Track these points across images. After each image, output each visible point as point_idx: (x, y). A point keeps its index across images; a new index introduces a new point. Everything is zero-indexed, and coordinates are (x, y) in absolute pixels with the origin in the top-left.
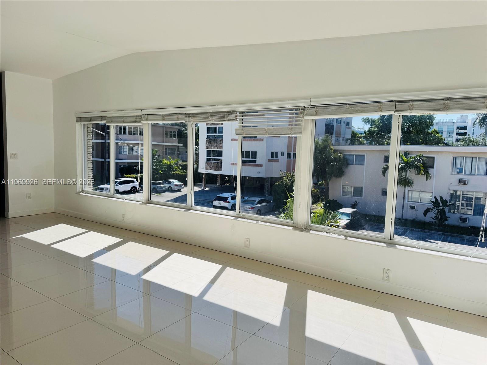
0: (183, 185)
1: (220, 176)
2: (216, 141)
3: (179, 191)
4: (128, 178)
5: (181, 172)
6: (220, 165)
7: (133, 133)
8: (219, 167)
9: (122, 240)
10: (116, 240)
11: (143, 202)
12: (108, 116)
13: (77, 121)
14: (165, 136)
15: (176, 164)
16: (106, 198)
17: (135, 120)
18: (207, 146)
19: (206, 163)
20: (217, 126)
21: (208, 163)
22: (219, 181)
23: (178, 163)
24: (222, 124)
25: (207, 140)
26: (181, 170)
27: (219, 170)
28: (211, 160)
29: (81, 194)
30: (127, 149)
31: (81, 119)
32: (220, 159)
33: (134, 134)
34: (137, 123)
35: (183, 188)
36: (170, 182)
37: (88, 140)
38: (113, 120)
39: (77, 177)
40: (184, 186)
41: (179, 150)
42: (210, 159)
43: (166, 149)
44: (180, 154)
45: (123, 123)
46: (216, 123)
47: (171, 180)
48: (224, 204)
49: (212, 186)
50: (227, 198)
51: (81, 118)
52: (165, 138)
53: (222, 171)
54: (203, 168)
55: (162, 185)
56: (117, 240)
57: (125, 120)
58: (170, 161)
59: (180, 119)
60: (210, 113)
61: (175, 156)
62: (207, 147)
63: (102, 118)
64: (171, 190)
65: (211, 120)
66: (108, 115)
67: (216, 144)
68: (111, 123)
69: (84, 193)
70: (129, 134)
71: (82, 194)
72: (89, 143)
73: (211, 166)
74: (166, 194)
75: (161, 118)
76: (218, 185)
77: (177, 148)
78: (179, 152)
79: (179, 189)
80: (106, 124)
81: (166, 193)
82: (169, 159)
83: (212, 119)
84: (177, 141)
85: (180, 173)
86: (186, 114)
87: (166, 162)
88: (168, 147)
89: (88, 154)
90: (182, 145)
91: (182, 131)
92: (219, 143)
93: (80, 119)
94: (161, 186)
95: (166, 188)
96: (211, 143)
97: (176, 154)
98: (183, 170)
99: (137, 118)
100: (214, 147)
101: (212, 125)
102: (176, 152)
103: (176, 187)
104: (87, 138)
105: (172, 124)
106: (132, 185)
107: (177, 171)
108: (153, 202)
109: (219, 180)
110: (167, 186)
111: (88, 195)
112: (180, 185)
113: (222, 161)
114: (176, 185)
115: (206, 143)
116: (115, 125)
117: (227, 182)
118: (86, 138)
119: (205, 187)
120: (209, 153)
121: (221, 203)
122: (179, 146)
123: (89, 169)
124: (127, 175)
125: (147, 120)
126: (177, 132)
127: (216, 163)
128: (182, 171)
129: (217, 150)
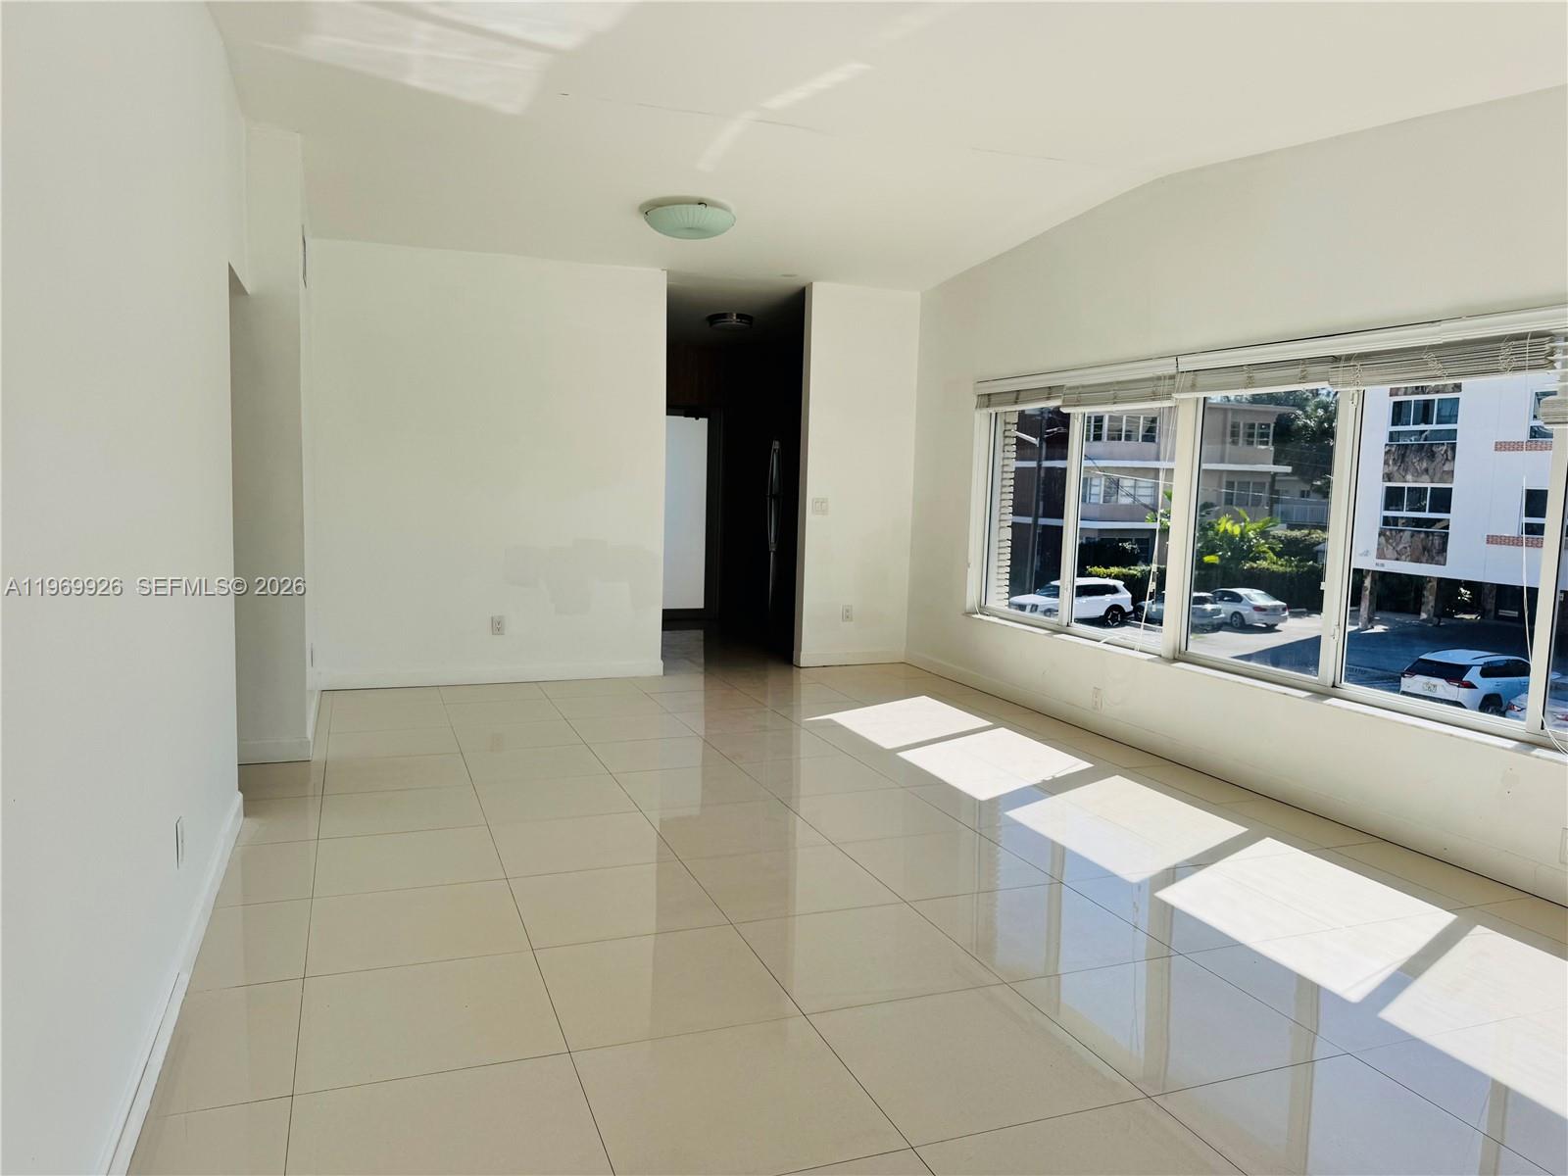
0: (1284, 609)
1: (1435, 583)
2: (1426, 450)
3: (1270, 629)
4: (1099, 576)
5: (1282, 565)
6: (1437, 541)
7: (1123, 436)
8: (1435, 546)
9: (1092, 765)
10: (1075, 764)
11: (1160, 656)
12: (1069, 385)
13: (979, 406)
14: (1229, 439)
15: (1264, 534)
16: (1046, 635)
17: (1154, 393)
18: (1387, 471)
19: (1380, 535)
20: (1436, 397)
21: (1388, 533)
22: (1428, 603)
23: (1269, 531)
24: (1458, 388)
25: (1388, 448)
26: (1279, 555)
27: (1431, 560)
28: (1400, 522)
29: (975, 616)
30: (1100, 486)
31: (989, 400)
32: (1439, 520)
33: (1128, 438)
34: (1159, 399)
35: (1285, 618)
36: (1237, 599)
37: (1004, 459)
38: (1081, 394)
39: (969, 566)
40: (1287, 613)
41: (1276, 488)
42: (1396, 519)
43: (1230, 485)
44: (1277, 501)
45: (1115, 403)
46: (1433, 384)
47: (1241, 591)
48: (1446, 691)
49: (1399, 618)
50: (1465, 669)
51: (989, 395)
52: (1228, 446)
53: (1444, 565)
54: (1366, 554)
55: (1209, 607)
56: (1077, 764)
57: (1121, 394)
58: (1243, 524)
59: (1310, 377)
60: (1432, 348)
61: (1260, 507)
62: (1388, 477)
63: (1050, 392)
64: (1239, 625)
65: (1439, 373)
66: (1069, 380)
67: (1425, 465)
68: (1075, 406)
69: (984, 614)
70: (1111, 438)
71: (979, 616)
72: (1006, 469)
73: (1397, 544)
74: (1223, 635)
75: (1242, 377)
76: (1424, 616)
77: (1270, 480)
78: (1277, 492)
79: (1270, 622)
80: (1062, 410)
81: (1221, 633)
82: (1237, 519)
83: (1439, 369)
84: (1272, 455)
85: (1274, 567)
86: (1336, 359)
87: (1229, 526)
88: (1235, 479)
89: (1001, 500)
90: (1289, 469)
91: (1294, 420)
92: (1439, 458)
93: (987, 400)
94: (1205, 609)
95: (1222, 615)
96: (1407, 459)
97: (1264, 501)
98: (1286, 557)
99: (1162, 383)
100: (1418, 475)
101: (1413, 393)
102: (1265, 495)
103: (1256, 615)
104: (1002, 455)
105: (1256, 399)
106: (1109, 599)
107: (1265, 559)
108: (1191, 658)
109: (1430, 599)
110: (1226, 609)
111: (996, 620)
112: (1275, 609)
113: (1447, 527)
114: (1258, 609)
115: (1386, 463)
116: (1089, 410)
117: (1466, 608)
118: (999, 455)
119: (1371, 621)
120: (1393, 498)
121: (1435, 686)
122: (1276, 474)
123: (1002, 544)
124: (1095, 569)
125: (1193, 388)
126: (1272, 426)
127: (1422, 535)
128: (1282, 561)
129: (1429, 486)
